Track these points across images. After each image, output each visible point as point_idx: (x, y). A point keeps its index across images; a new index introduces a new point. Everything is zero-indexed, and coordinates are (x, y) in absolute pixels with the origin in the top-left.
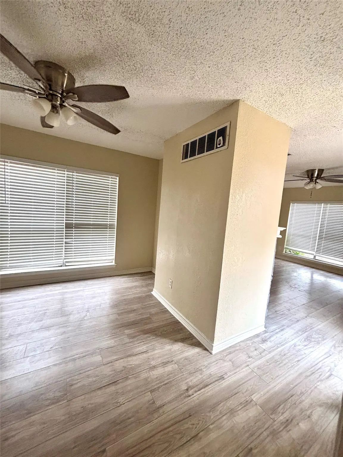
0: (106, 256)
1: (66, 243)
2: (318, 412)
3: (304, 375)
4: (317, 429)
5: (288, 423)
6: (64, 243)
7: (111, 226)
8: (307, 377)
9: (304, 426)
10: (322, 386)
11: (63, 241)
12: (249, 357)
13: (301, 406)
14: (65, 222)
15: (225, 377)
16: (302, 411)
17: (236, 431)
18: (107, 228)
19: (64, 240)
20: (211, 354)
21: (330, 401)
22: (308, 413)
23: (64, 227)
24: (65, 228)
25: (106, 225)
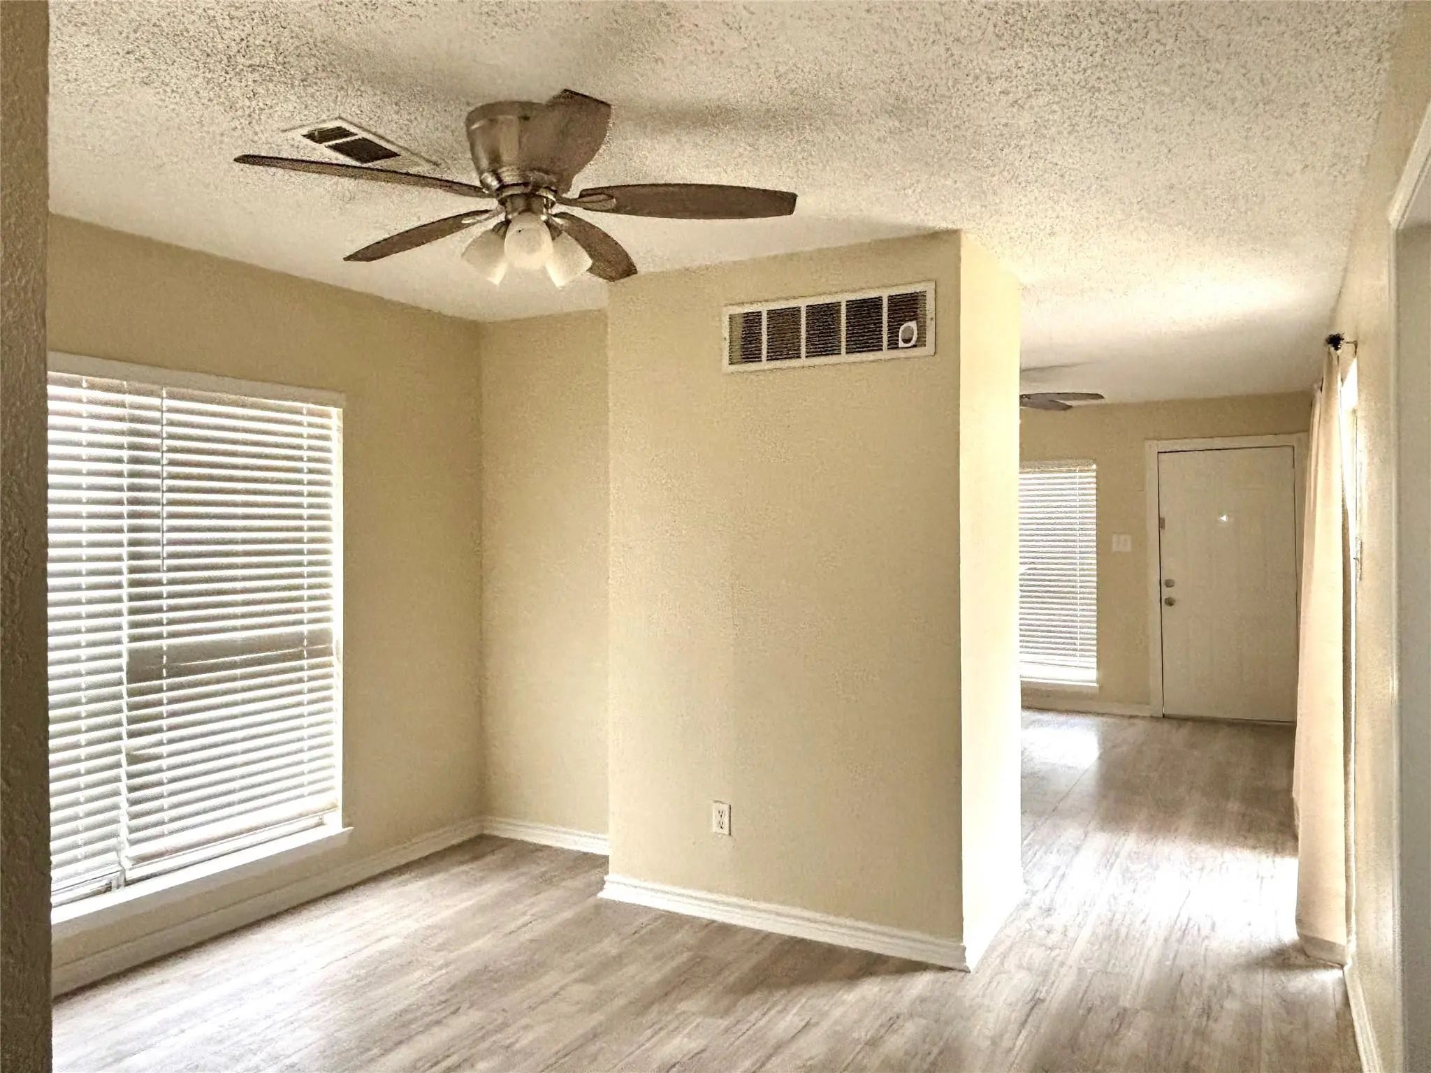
0: (301, 796)
1: (133, 760)
2: (1237, 983)
3: (1174, 938)
4: (1253, 1001)
5: (1207, 1012)
6: (124, 762)
7: (316, 645)
8: (1180, 941)
9: (1232, 1005)
10: (1214, 944)
11: (117, 752)
12: (1051, 949)
13: (1206, 984)
14: (125, 647)
15: (1042, 996)
16: (1211, 988)
17: (1143, 1055)
18: (299, 657)
19: (126, 744)
20: (967, 971)
21: (1242, 960)
22: (1225, 986)
23: (123, 675)
24: (129, 682)
25: (297, 640)
